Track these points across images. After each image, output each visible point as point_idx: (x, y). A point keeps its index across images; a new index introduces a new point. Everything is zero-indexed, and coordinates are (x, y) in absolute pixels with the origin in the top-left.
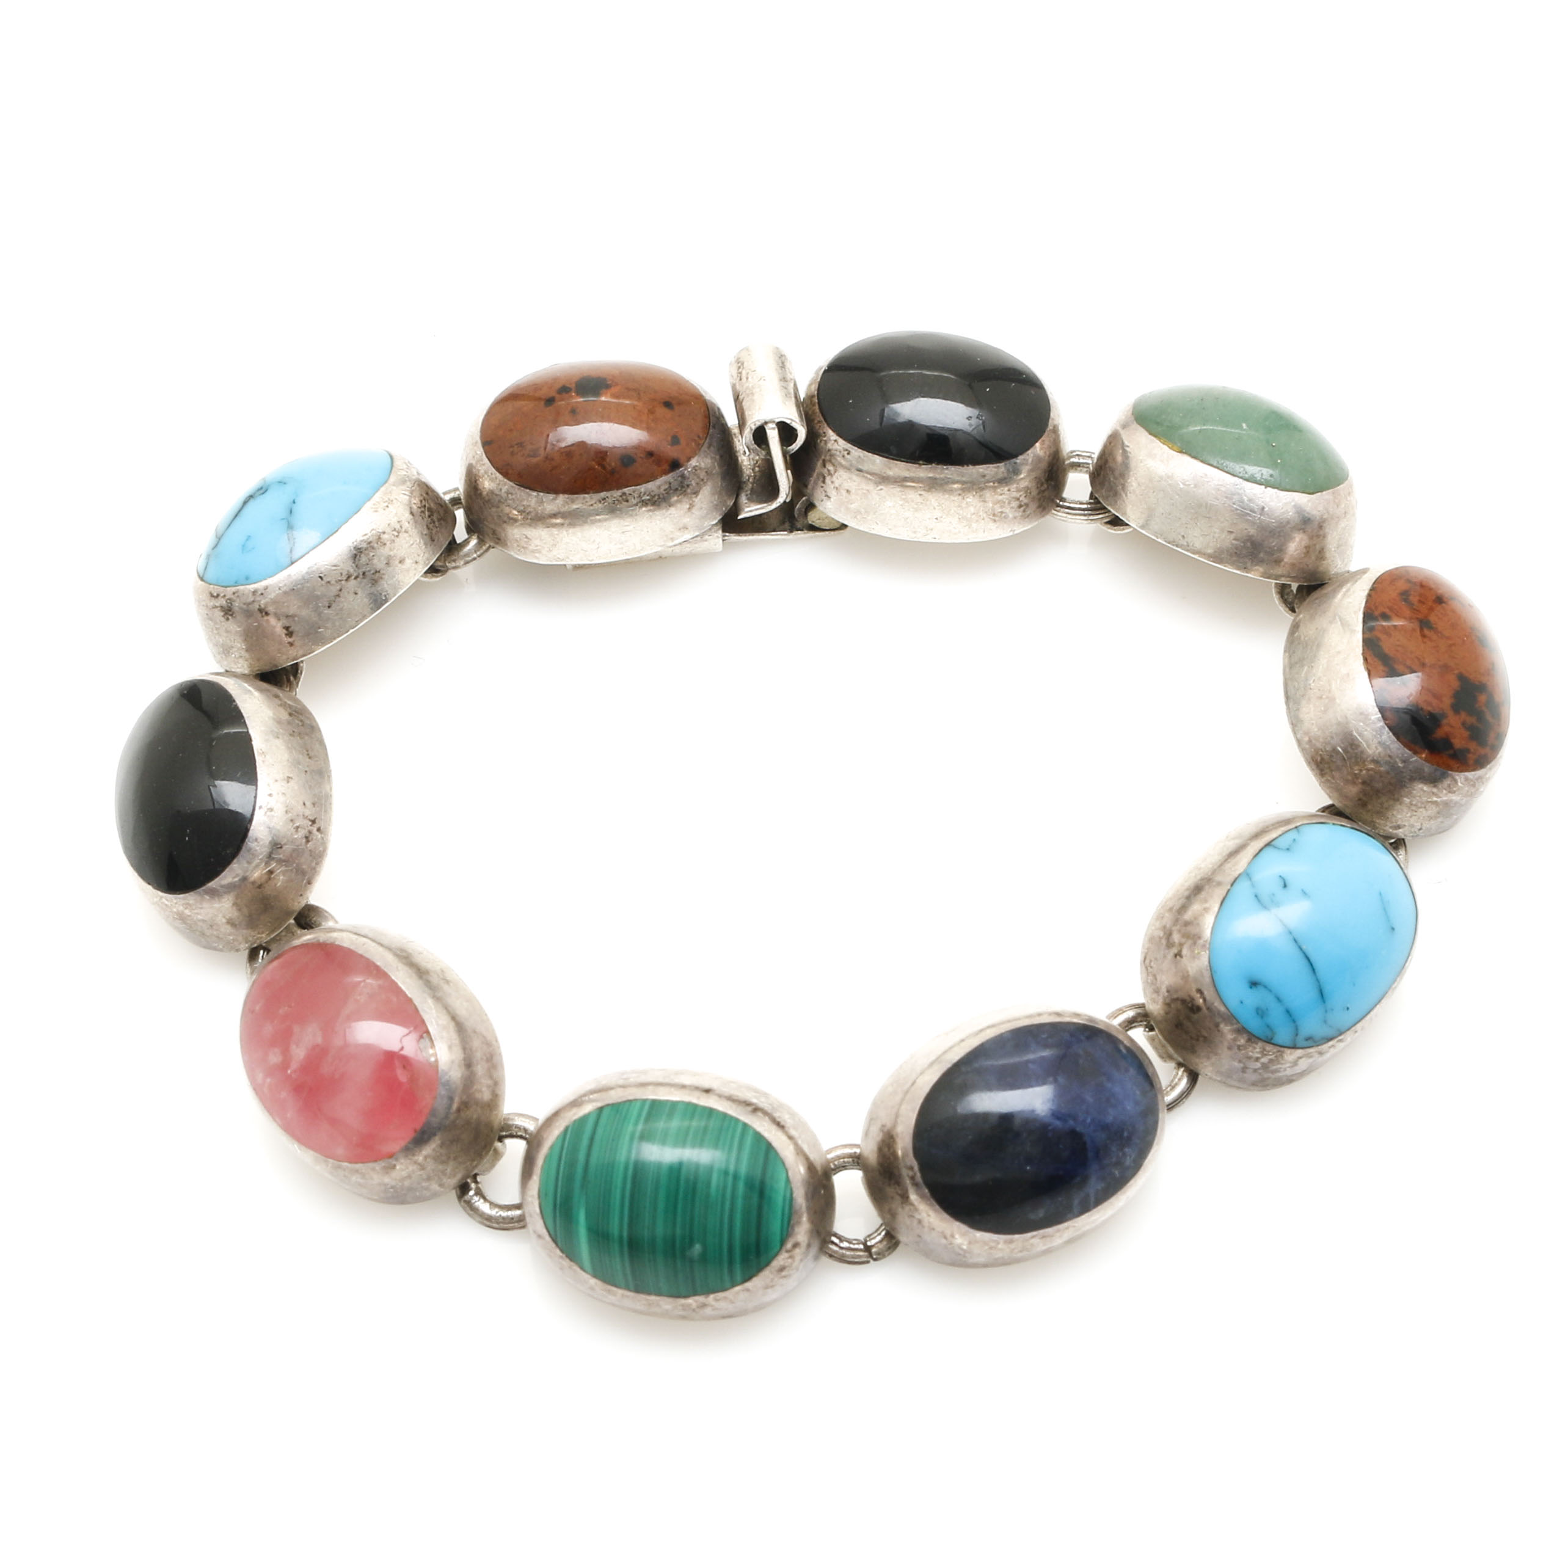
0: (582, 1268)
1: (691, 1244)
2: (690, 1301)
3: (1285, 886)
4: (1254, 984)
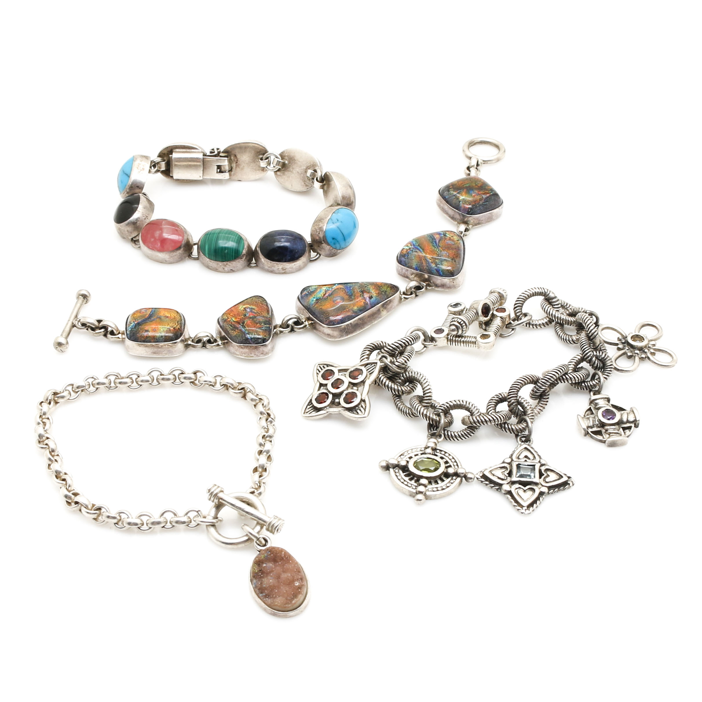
0: (206, 257)
1: (225, 250)
2: (224, 263)
3: (338, 221)
4: (333, 239)
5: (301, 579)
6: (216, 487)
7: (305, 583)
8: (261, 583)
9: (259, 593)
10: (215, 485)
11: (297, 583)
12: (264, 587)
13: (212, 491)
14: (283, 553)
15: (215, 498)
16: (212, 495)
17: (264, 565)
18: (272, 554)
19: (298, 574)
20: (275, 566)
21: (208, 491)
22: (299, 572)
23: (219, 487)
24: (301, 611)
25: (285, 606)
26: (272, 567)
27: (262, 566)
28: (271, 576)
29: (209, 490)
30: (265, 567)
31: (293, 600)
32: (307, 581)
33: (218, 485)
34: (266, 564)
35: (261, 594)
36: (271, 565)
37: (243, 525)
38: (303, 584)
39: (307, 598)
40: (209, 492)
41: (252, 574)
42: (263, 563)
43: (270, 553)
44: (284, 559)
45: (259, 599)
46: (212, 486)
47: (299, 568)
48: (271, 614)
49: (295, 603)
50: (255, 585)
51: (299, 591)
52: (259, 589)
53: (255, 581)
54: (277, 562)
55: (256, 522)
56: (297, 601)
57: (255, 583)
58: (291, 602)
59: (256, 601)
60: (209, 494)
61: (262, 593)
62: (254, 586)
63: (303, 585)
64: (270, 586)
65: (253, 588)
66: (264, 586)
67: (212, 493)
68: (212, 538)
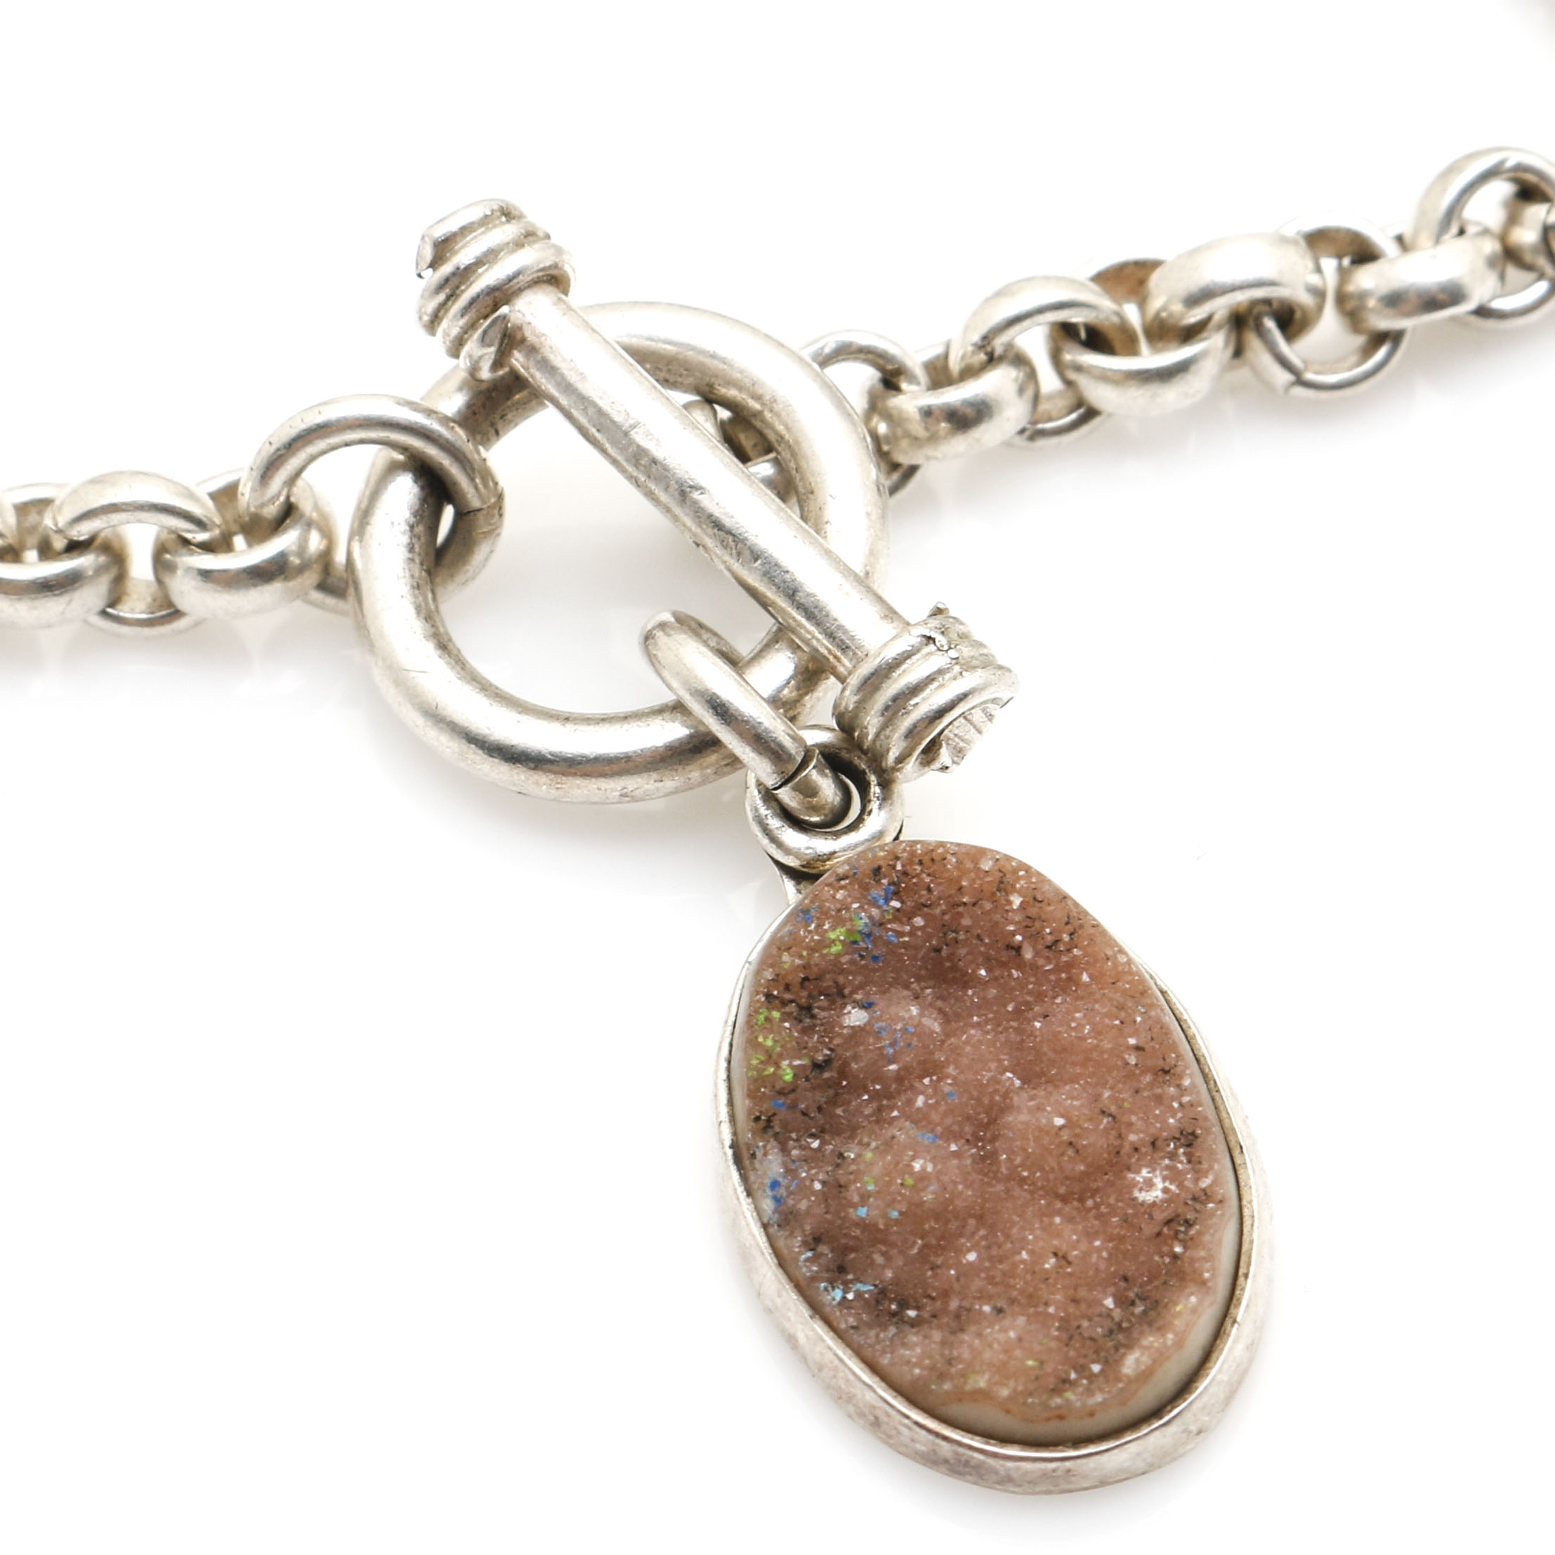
5: (1188, 1138)
6: (504, 233)
7: (1216, 1176)
8: (836, 1189)
9: (814, 1279)
10: (507, 214)
11: (1149, 1184)
12: (862, 1224)
13: (464, 256)
14: (1016, 901)
15: (472, 326)
16: (452, 296)
17: (855, 1017)
18: (920, 907)
19: (1159, 1099)
20: (946, 1018)
21: (428, 254)
22: (1166, 1072)
23: (530, 236)
24: (1194, 1428)
25: (1058, 1401)
26: (922, 1033)
27: (830, 1028)
28: (919, 1119)
29: (443, 248)
30: (857, 1031)
31: (1130, 1347)
32: (1233, 1151)
33: (536, 216)
34: (867, 1006)
35: (832, 1283)
36: (914, 1011)
37: (667, 617)
38: (1205, 1183)
39: (1241, 1313)
40: (434, 265)
41: (742, 1103)
42: (839, 996)
43: (895, 904)
44: (1028, 955)
45: (819, 1328)
46: (475, 215)
47: (1165, 1031)
48: (931, 1460)
49: (1145, 1376)
50: (777, 1200)
51: (1175, 1257)
52: (814, 1241)
53: (772, 1164)
54: (966, 981)
55: (766, 624)
56: (1160, 1358)
57: (775, 1185)
58: (1112, 1364)
59: (791, 1340)
60: (433, 277)
61: (839, 1272)
62: (768, 1205)
63: (1203, 1197)
64: (915, 1216)
65: (765, 1226)
66: (862, 1212)
67: (464, 275)
68: (391, 694)
